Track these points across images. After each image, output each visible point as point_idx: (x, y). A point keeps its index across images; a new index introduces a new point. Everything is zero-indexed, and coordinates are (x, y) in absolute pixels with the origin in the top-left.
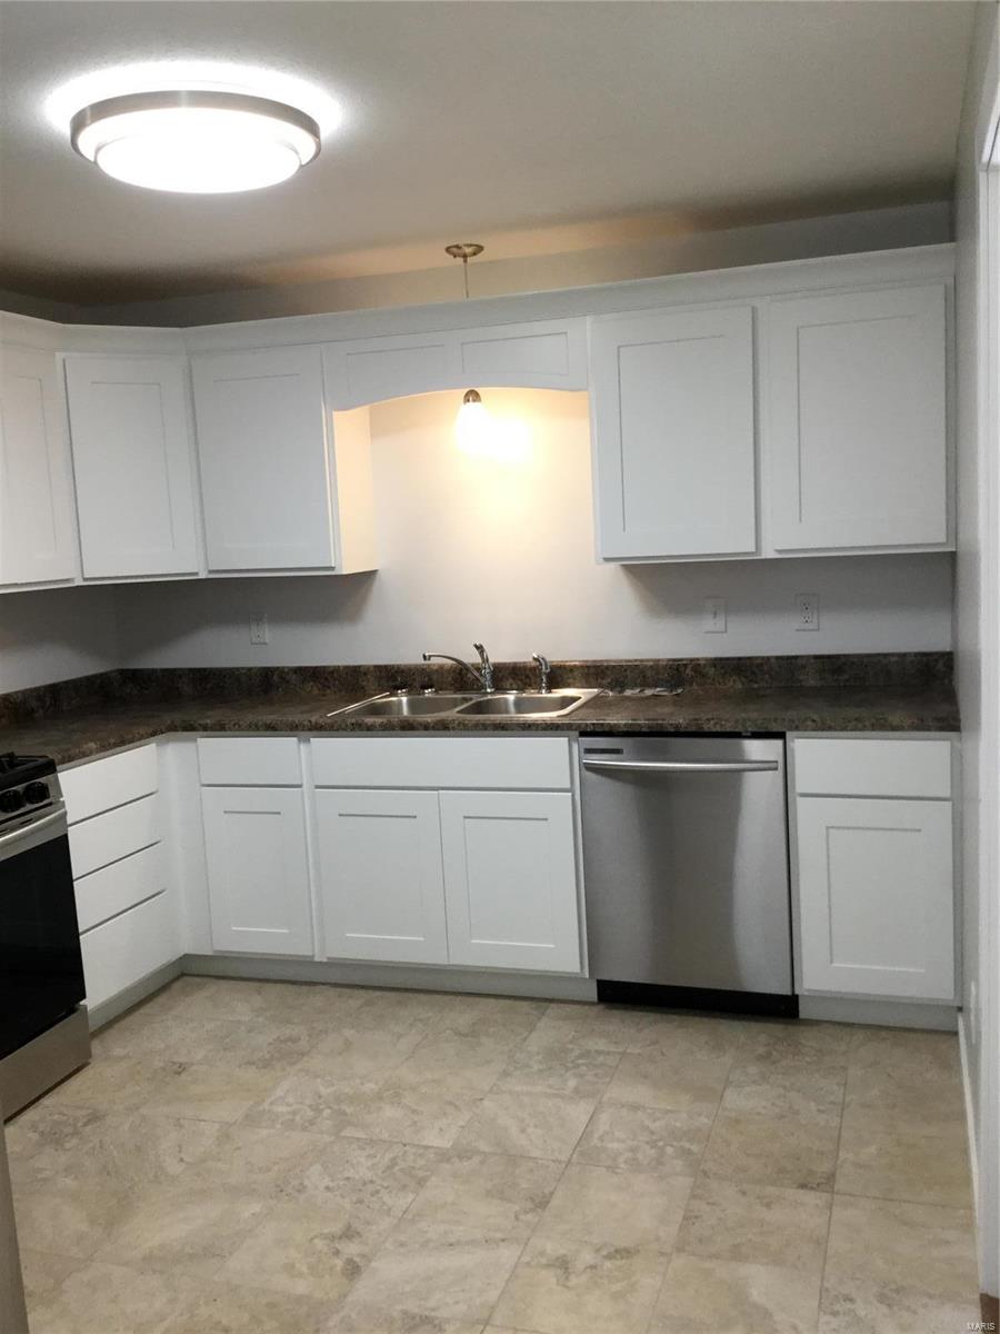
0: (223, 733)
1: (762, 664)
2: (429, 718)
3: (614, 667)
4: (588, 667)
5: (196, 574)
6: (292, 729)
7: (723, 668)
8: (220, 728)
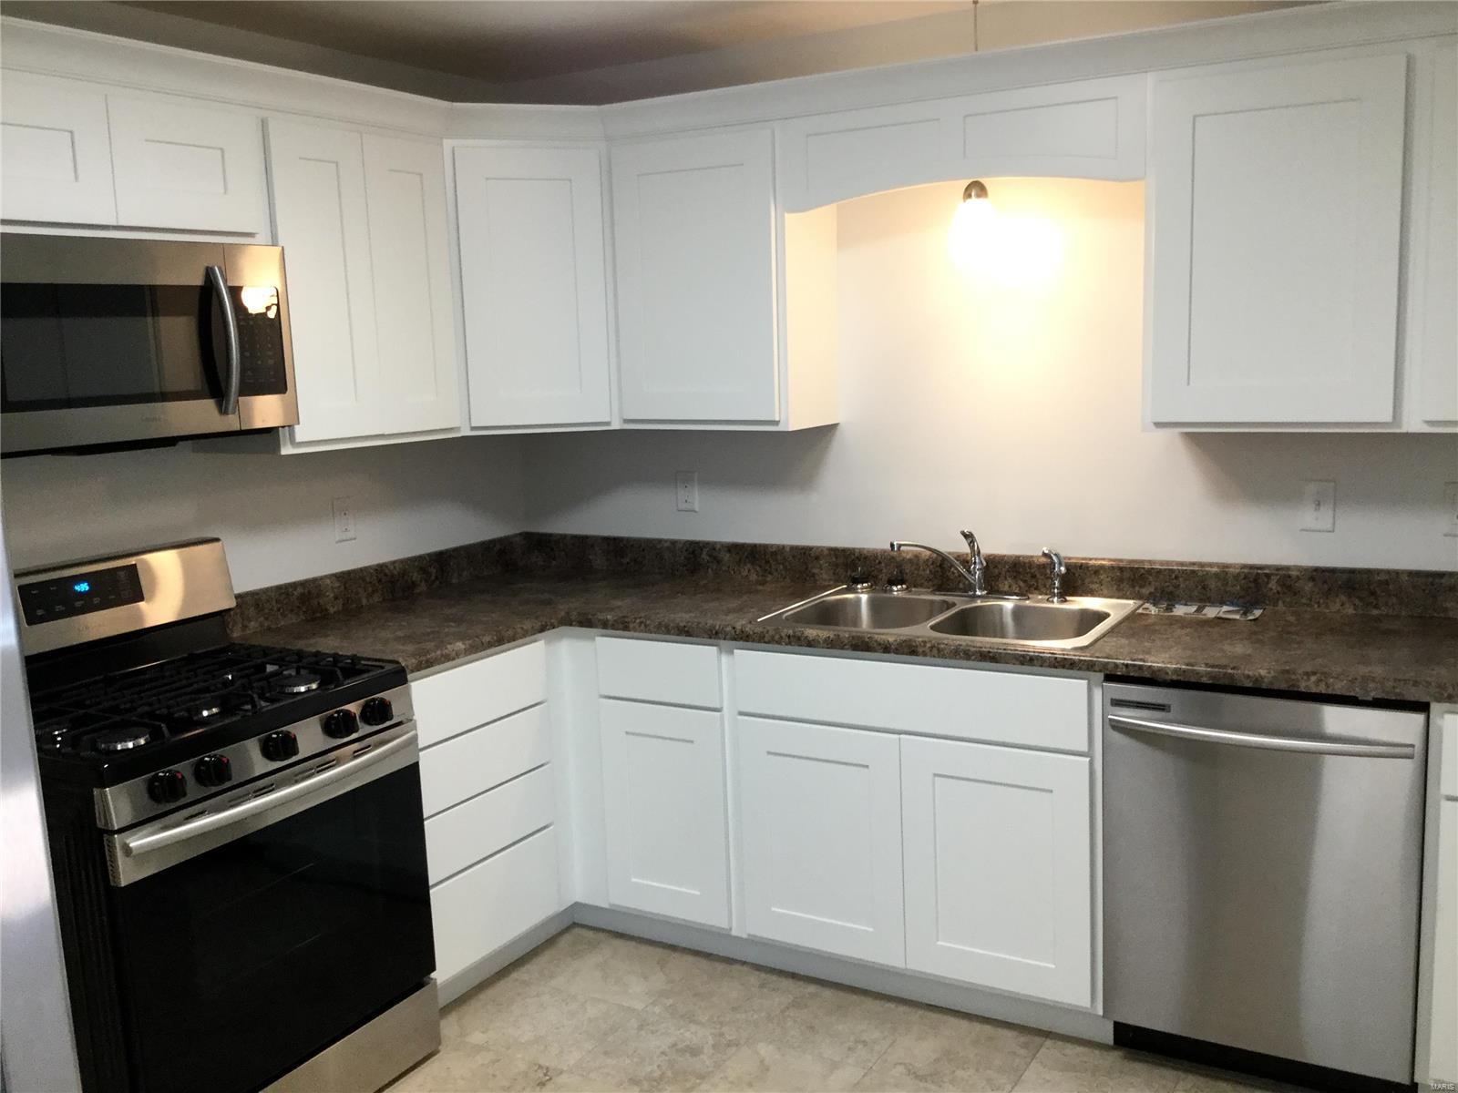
0: (626, 633)
1: (1387, 583)
2: (892, 635)
3: (1159, 571)
4: (1121, 569)
5: (608, 424)
6: (712, 635)
7: (1325, 582)
8: (622, 626)
